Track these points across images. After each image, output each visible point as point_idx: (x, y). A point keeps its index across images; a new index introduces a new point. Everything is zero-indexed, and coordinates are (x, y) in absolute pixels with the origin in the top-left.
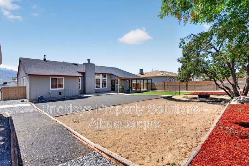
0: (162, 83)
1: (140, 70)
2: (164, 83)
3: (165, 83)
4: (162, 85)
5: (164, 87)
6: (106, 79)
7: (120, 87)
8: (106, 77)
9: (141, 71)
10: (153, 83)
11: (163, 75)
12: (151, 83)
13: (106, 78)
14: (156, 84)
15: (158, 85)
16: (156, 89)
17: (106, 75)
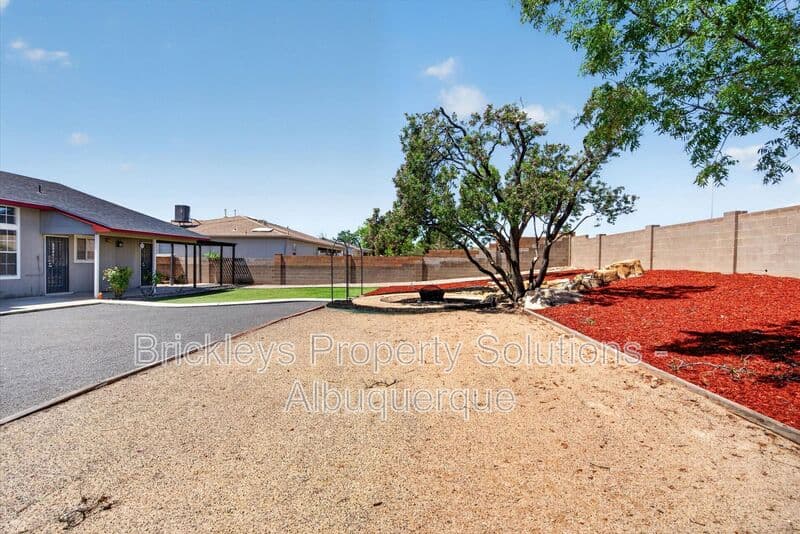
0: (273, 261)
1: (178, 208)
2: (282, 258)
3: (285, 260)
4: (275, 267)
5: (283, 274)
6: (12, 233)
7: (111, 273)
8: (11, 221)
9: (183, 212)
10: (242, 260)
11: (272, 234)
12: (234, 259)
13: (16, 227)
14: (251, 261)
15: (259, 266)
16: (251, 282)
17: (11, 211)
